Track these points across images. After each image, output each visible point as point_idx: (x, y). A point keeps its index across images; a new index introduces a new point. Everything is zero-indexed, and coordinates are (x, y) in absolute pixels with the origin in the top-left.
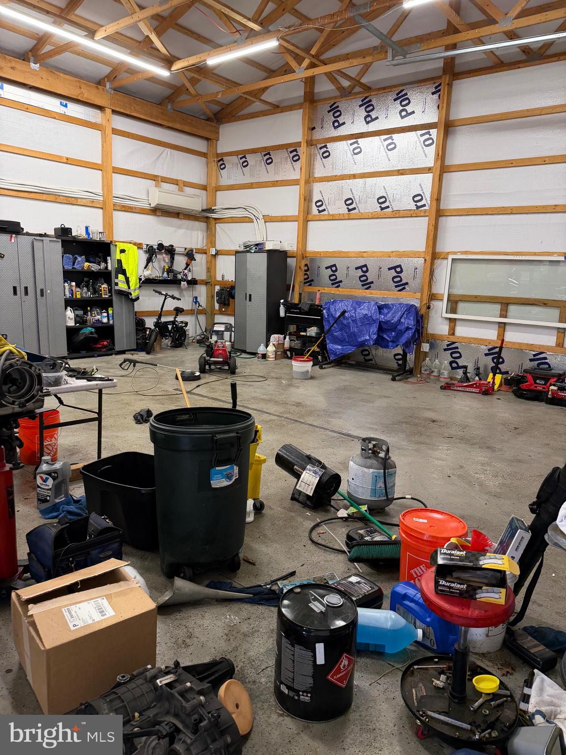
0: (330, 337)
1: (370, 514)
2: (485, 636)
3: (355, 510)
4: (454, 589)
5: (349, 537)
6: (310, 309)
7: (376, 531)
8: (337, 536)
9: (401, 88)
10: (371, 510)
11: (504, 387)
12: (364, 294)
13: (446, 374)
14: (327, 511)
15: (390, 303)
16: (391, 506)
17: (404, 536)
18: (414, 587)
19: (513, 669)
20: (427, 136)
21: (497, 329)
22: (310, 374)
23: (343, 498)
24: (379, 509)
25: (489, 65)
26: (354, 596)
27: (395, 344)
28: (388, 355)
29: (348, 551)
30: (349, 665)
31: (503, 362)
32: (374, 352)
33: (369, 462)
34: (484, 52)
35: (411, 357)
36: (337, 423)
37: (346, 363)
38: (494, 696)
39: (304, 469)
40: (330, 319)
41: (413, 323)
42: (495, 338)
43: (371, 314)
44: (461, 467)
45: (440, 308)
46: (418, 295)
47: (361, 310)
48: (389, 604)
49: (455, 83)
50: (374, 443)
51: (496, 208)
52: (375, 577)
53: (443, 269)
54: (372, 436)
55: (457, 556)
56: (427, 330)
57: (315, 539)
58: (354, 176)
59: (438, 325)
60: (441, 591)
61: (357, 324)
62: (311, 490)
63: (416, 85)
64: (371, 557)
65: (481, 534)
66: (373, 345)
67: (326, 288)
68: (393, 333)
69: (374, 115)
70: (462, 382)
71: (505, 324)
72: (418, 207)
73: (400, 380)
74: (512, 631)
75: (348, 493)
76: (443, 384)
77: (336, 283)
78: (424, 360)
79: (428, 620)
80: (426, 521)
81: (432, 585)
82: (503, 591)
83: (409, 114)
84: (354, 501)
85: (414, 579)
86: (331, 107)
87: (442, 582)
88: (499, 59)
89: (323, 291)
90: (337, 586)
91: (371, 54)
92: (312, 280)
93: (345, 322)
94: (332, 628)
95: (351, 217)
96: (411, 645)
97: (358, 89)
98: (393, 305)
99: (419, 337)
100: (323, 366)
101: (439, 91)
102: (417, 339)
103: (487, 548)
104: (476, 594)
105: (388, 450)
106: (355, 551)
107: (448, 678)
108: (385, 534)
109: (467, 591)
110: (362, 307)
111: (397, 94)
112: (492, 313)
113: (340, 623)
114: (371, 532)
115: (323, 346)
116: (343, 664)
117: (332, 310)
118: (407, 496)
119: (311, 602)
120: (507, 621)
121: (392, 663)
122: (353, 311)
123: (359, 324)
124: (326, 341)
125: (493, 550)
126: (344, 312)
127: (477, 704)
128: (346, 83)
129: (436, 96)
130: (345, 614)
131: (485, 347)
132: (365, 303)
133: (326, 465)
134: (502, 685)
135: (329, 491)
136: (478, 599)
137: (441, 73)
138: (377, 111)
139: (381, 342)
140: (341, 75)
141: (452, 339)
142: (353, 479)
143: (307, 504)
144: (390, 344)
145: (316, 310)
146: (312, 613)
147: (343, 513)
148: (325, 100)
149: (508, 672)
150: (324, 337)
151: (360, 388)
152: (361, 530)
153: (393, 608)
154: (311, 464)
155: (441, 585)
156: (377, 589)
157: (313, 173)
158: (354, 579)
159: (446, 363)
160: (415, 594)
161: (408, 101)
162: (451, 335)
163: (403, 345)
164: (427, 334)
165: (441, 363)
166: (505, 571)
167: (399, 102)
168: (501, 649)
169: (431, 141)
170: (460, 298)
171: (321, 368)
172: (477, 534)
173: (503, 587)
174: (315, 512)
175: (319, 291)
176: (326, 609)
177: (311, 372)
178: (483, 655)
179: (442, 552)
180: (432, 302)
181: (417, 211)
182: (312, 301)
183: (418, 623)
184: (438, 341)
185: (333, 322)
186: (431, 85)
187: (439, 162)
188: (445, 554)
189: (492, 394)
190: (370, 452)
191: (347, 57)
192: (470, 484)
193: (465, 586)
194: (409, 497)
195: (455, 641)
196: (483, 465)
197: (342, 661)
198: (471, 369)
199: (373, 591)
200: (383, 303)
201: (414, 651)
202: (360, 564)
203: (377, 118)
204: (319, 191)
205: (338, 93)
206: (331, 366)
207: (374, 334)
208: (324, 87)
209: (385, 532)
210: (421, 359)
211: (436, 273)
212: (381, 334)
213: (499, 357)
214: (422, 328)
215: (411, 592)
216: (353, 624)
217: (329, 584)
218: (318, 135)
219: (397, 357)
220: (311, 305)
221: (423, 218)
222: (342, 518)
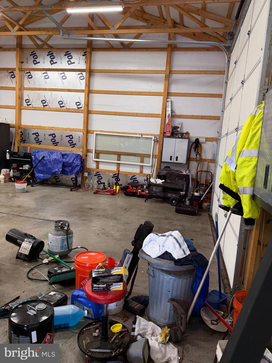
0: (36, 170)
1: (60, 259)
2: (115, 306)
3: (52, 258)
4: (101, 288)
5: (49, 273)
6: (24, 155)
7: (63, 267)
8: (43, 273)
9: (68, 50)
10: (61, 257)
11: (120, 191)
12: (54, 148)
13: (96, 186)
14: (37, 261)
15: (68, 153)
16: (71, 253)
17: (77, 266)
18: (83, 290)
19: (128, 318)
20: (81, 75)
21: (116, 166)
22: (25, 189)
23: (46, 253)
24: (64, 256)
25: (107, 47)
26: (52, 302)
27: (71, 173)
28: (68, 179)
29: (49, 280)
30: (50, 339)
31: (119, 180)
32: (61, 177)
33: (59, 232)
34: (105, 41)
35: (79, 179)
36: (42, 215)
37: (46, 183)
38: (121, 333)
39: (23, 241)
40: (36, 160)
41: (79, 163)
42: (116, 170)
43: (58, 158)
44: (104, 229)
45: (92, 156)
46: (81, 150)
47: (53, 156)
48: (71, 301)
49: (93, 53)
50: (61, 223)
51: (113, 112)
52: (63, 290)
53: (92, 138)
54: (61, 219)
55: (101, 272)
56: (86, 167)
57: (31, 277)
58: (46, 90)
59: (91, 164)
60: (95, 290)
61: (51, 163)
62: (28, 251)
63: (75, 50)
64: (61, 280)
65: (112, 259)
66: (60, 173)
67: (33, 145)
68: (70, 168)
69: (55, 60)
70: (103, 190)
71: (119, 163)
72: (78, 108)
73: (74, 191)
74: (127, 301)
75: (49, 250)
76: (95, 191)
77: (39, 142)
78: (86, 180)
79: (90, 305)
80: (87, 257)
81: (90, 287)
82: (122, 283)
83: (72, 63)
84: (52, 253)
85: (82, 286)
86: (32, 53)
87: (95, 285)
88: (111, 45)
89: (32, 146)
90: (43, 299)
91: (52, 31)
92: (25, 140)
93: (45, 162)
94: (40, 321)
95: (45, 110)
96: (82, 319)
97: (45, 47)
98: (69, 154)
99: (83, 169)
100: (33, 185)
101: (86, 55)
102: (82, 171)
103: (115, 265)
104: (110, 288)
105: (69, 226)
106: (53, 279)
107: (99, 331)
108: (68, 267)
109: (106, 287)
110: (54, 155)
111: (66, 53)
112: (113, 159)
113: (45, 318)
114: (60, 268)
115: (33, 175)
116: (47, 339)
117: (37, 156)
118: (79, 247)
119: (28, 311)
120: (124, 297)
121: (73, 331)
122: (49, 157)
123: (52, 163)
124: (34, 172)
125: (117, 266)
126: (44, 157)
127: (113, 339)
128: (39, 43)
129: (84, 57)
130: (47, 312)
131: (112, 174)
132: (55, 152)
133: (36, 238)
134: (124, 327)
135: (38, 251)
136: (111, 290)
137: (86, 47)
138: (56, 59)
139: (64, 172)
140: (37, 38)
141: (98, 170)
142: (51, 243)
143: (26, 260)
144: (69, 173)
145: (28, 156)
146: (29, 317)
147: (46, 261)
148: (28, 49)
149: (126, 320)
150: (33, 170)
151: (54, 196)
152: (56, 267)
153: (72, 303)
154: (27, 238)
155: (94, 287)
156: (64, 296)
157: (23, 85)
158: (52, 293)
159: (96, 181)
160: (83, 294)
161: (71, 57)
162: (97, 169)
163: (75, 174)
164: (86, 168)
165: (93, 182)
166: (122, 274)
167: (67, 57)
168: (123, 310)
169: (83, 78)
170: (100, 152)
171: (32, 186)
172: (110, 259)
173: (122, 282)
174: (30, 263)
175: (29, 146)
176: (37, 313)
177: (26, 189)
178: (115, 315)
179: (94, 271)
180: (88, 153)
181: (78, 110)
182: (26, 151)
183: (85, 307)
184: (92, 171)
185: (38, 162)
186: (82, 52)
187: (87, 88)
188: (96, 271)
189: (115, 195)
190: (60, 227)
191: (39, 29)
192: (108, 236)
193: (106, 285)
194: (80, 247)
195: (103, 312)
196: (113, 227)
197: (47, 337)
198: (106, 184)
199: (62, 297)
200: (64, 153)
201: (84, 322)
202: (55, 285)
203: (56, 63)
204: (26, 95)
205: (35, 47)
206: (38, 185)
207: (61, 168)
208: (27, 42)
209: (68, 266)
210: (84, 180)
211: (89, 140)
212: (64, 168)
213: (118, 178)
214: (84, 165)
215: (81, 293)
216: (52, 317)
217: (38, 299)
218: (25, 66)
219: (72, 179)
220: (25, 153)
221: (81, 114)
222: (45, 263)
